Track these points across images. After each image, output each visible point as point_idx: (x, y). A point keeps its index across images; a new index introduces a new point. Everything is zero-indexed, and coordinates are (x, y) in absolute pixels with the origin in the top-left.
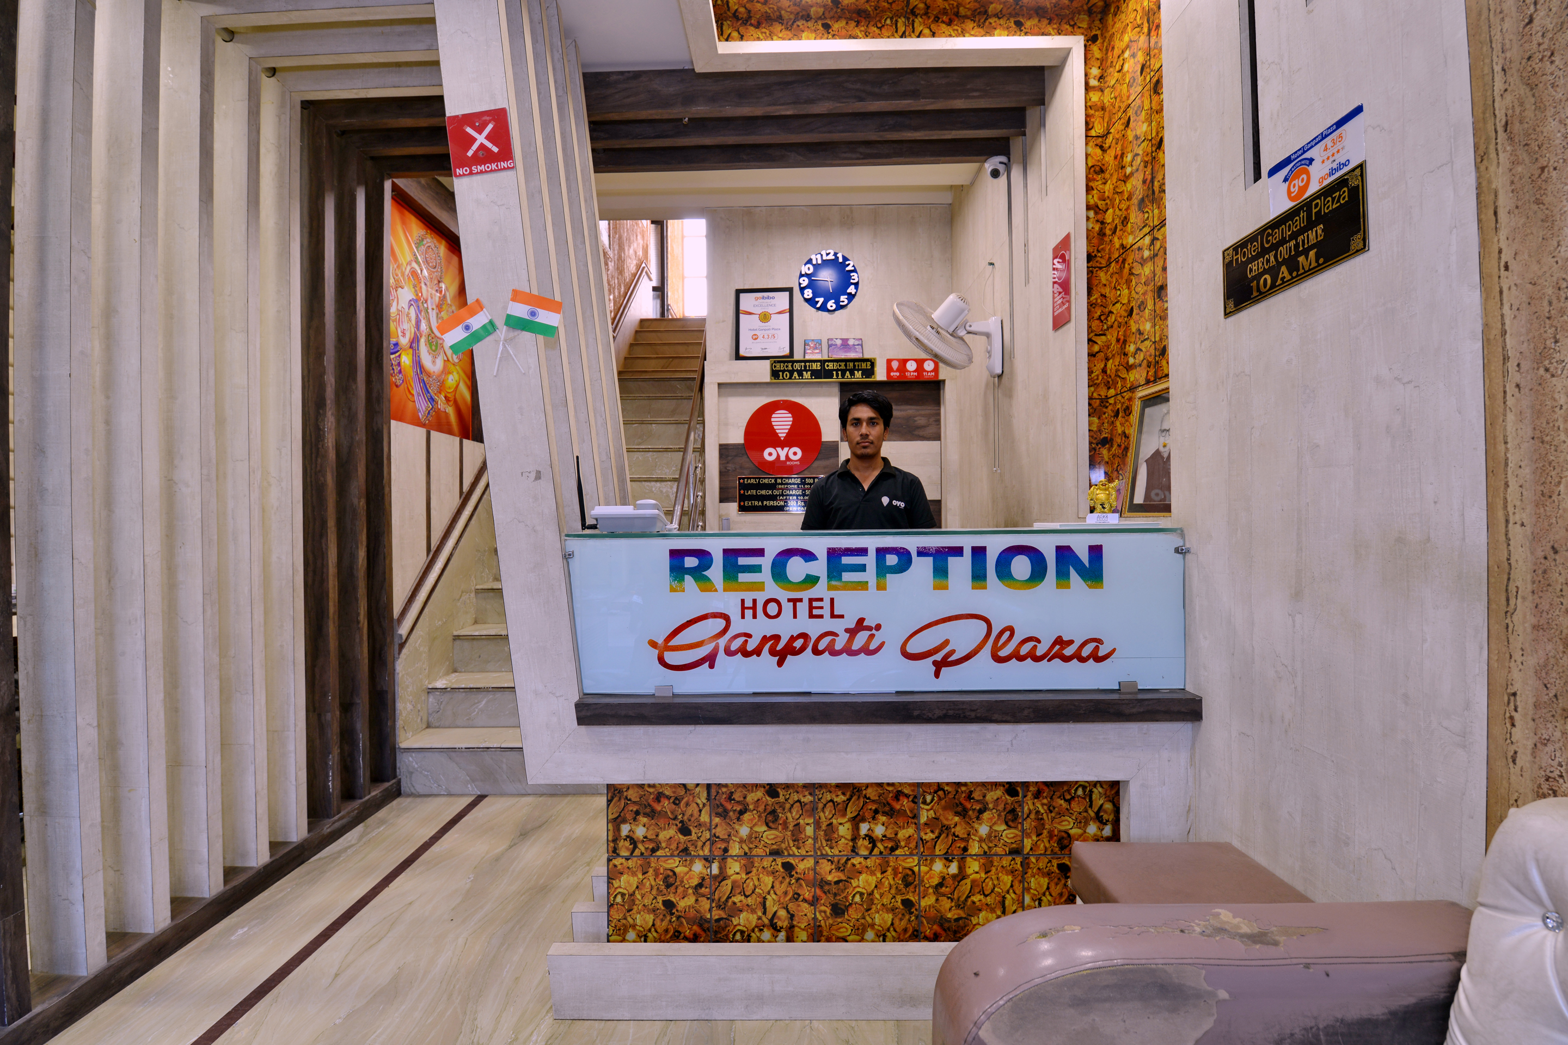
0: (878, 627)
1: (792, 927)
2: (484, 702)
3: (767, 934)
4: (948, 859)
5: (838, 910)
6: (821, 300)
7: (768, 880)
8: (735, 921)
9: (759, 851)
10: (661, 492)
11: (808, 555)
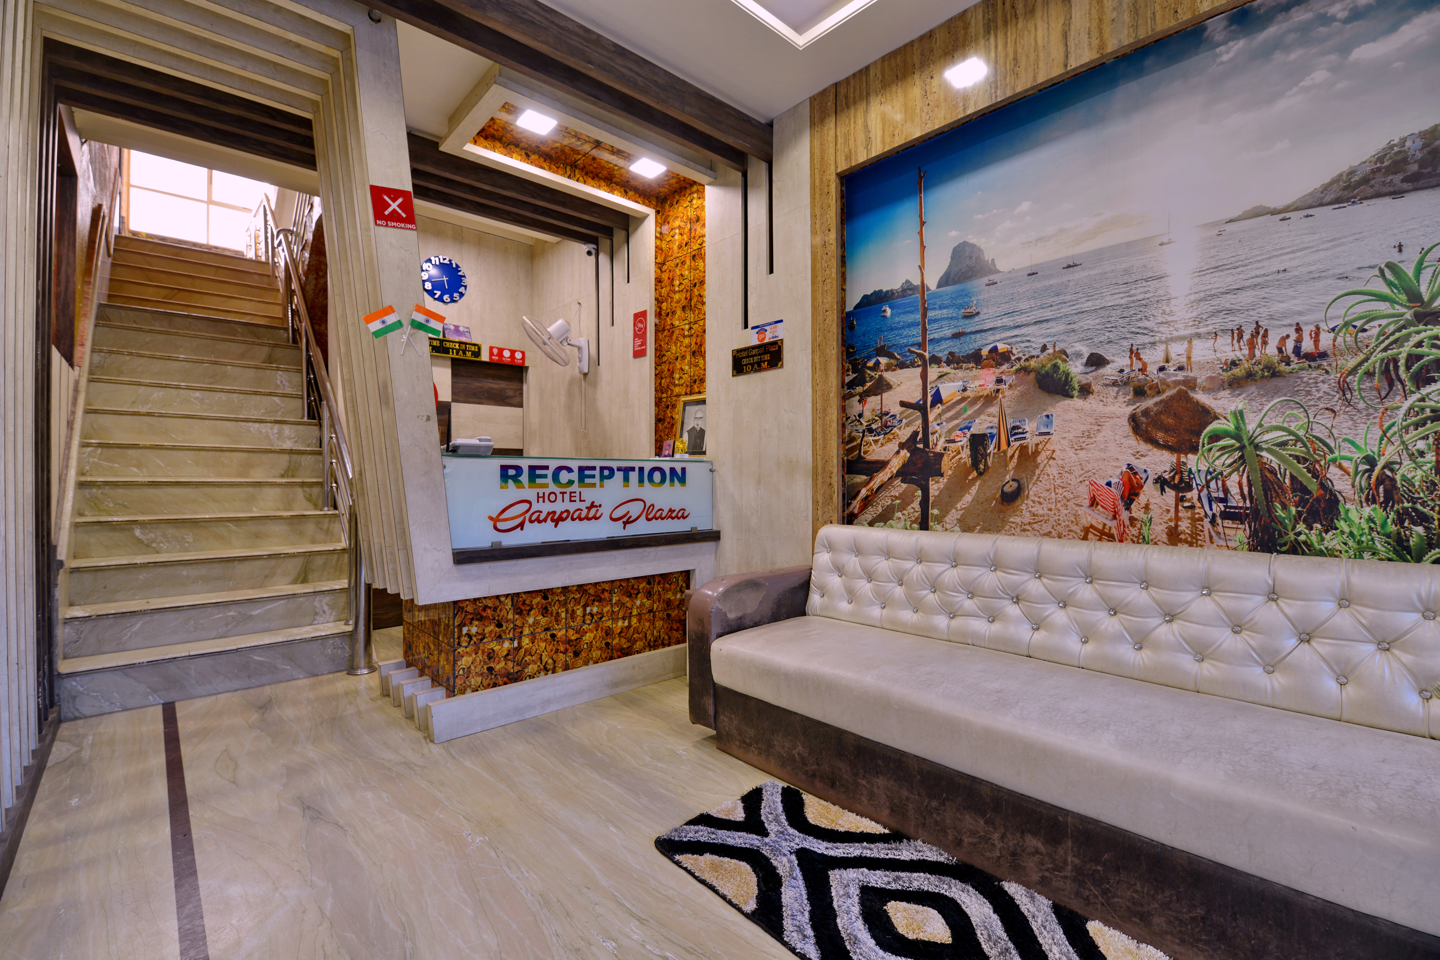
0: (600, 506)
1: (555, 667)
2: (138, 625)
3: (542, 673)
4: (624, 619)
5: (576, 654)
6: (438, 293)
7: (543, 645)
8: (526, 671)
9: (539, 630)
10: (261, 432)
11: (569, 470)
